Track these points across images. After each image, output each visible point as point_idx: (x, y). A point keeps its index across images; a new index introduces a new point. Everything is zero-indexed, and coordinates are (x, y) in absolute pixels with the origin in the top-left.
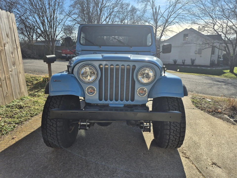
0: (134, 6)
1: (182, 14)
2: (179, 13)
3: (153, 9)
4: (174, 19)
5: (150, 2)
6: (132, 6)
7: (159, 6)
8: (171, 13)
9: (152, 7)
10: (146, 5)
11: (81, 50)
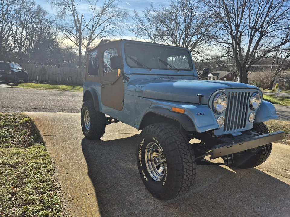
0: (42, 6)
1: (109, 28)
2: (105, 26)
3: (74, 15)
4: (100, 33)
5: (70, 7)
6: (39, 6)
7: (82, 13)
8: (96, 24)
9: (72, 13)
10: (64, 9)
11: (132, 74)
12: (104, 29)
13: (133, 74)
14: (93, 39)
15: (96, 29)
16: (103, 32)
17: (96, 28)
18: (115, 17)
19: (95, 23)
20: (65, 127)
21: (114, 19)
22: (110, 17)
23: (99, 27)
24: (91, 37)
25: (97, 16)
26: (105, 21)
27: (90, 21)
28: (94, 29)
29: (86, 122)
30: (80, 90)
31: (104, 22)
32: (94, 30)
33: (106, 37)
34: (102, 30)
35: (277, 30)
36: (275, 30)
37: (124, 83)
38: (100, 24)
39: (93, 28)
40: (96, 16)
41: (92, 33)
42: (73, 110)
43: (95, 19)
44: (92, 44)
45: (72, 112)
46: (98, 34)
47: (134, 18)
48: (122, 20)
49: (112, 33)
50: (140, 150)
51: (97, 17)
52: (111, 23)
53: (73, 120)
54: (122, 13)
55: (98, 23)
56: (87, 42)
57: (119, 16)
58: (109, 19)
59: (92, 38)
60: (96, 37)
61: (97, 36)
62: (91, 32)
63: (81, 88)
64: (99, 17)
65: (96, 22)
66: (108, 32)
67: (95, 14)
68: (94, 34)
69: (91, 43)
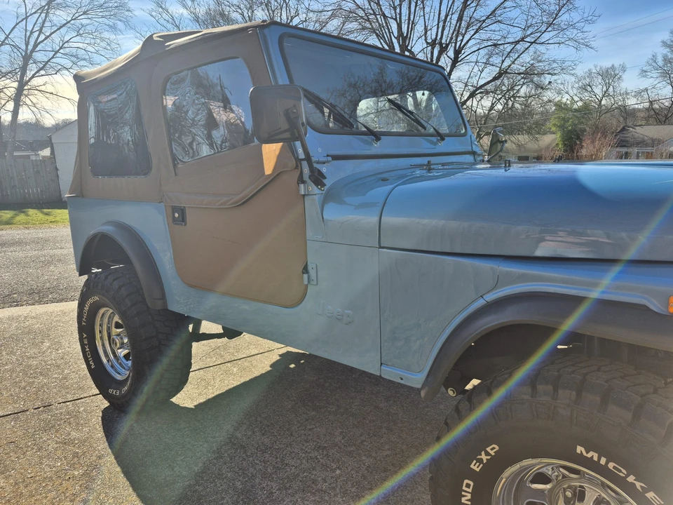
2: (65, 40)
8: (35, 35)
11: (330, 159)
12: (61, 48)
13: (336, 158)
14: (33, 76)
15: (37, 49)
16: (58, 55)
17: (36, 45)
18: (90, 16)
19: (32, 32)
20: (12, 371)
21: (88, 21)
22: (77, 15)
23: (45, 41)
24: (24, 70)
25: (35, 13)
26: (61, 27)
27: (17, 24)
28: (30, 47)
29: (106, 355)
30: (15, 221)
31: (58, 29)
32: (33, 51)
33: (71, 68)
34: (58, 51)
35: (478, 50)
36: (475, 51)
37: (306, 198)
38: (48, 34)
39: (27, 44)
40: (34, 11)
41: (27, 58)
42: (19, 293)
43: (32, 20)
44: (29, 89)
45: (17, 303)
46: (47, 63)
47: (154, 14)
48: (111, 24)
49: (87, 57)
50: (468, 486)
51: (37, 15)
52: (81, 32)
53: (34, 335)
54: (111, 5)
55: (41, 31)
56: (16, 85)
57: (101, 14)
58: (72, 20)
59: (29, 74)
60: (41, 69)
61: (44, 66)
62: (23, 57)
63: (16, 215)
64: (43, 15)
65: (35, 29)
66: (74, 56)
67: (29, 6)
68: (35, 63)
69: (26, 88)
